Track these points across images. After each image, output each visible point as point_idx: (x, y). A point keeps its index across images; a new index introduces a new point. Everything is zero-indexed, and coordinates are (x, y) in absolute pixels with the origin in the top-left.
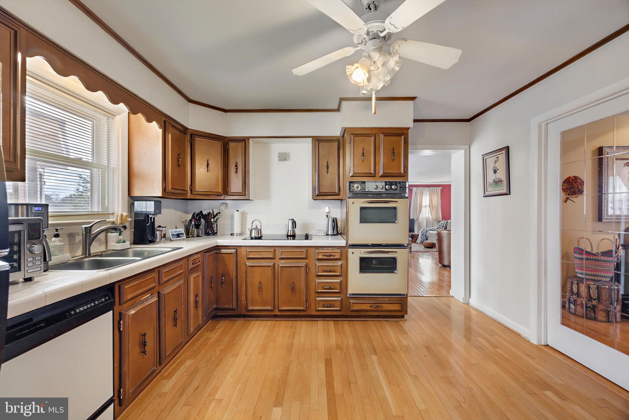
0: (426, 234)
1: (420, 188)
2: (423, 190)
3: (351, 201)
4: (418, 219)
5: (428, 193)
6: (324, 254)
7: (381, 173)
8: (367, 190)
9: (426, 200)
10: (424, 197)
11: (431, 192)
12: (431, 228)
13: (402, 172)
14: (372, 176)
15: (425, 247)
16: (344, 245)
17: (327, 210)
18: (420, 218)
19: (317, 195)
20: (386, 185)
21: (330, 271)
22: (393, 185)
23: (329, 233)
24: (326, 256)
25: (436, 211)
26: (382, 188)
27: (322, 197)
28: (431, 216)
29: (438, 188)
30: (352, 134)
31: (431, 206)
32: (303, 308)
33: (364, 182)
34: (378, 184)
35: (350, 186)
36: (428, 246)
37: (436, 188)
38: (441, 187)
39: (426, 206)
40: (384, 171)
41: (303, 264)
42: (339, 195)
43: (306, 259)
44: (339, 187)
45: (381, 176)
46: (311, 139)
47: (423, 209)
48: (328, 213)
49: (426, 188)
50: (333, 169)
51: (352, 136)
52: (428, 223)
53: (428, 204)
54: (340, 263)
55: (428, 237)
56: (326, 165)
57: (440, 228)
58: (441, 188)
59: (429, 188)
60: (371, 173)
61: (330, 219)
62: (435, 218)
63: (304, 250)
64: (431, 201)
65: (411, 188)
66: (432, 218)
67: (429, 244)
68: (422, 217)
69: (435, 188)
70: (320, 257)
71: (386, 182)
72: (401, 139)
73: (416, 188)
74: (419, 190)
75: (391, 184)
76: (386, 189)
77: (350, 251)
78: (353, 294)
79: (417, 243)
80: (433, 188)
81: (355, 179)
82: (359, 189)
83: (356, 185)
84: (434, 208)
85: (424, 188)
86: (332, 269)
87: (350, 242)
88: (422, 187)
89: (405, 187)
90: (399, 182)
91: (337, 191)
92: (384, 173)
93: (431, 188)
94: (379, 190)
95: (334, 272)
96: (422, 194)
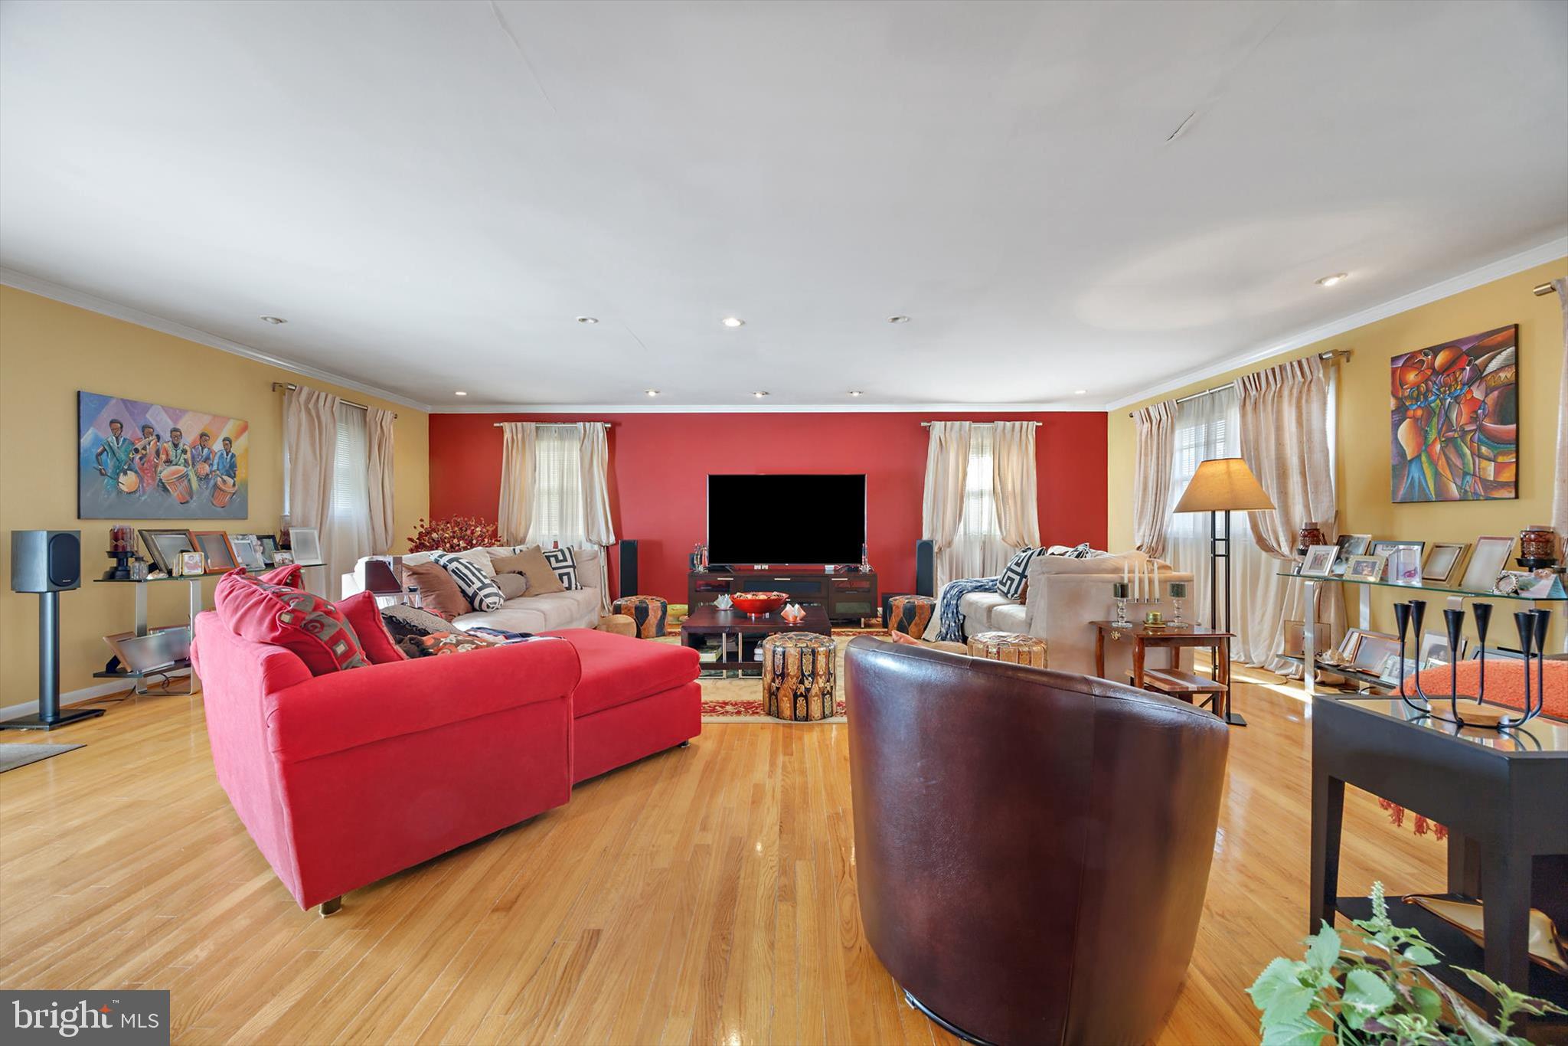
1: (957, 423)
2: (970, 430)
4: (950, 544)
5: (987, 443)
9: (980, 472)
10: (972, 461)
11: (998, 440)
18: (956, 539)
25: (1019, 514)
28: (998, 532)
29: (1025, 423)
31: (999, 493)
37: (1018, 423)
38: (1037, 422)
39: (981, 494)
47: (971, 506)
49: (982, 426)
53: (988, 486)
55: (965, 617)
57: (1012, 580)
58: (1036, 424)
59: (990, 425)
62: (1013, 537)
64: (998, 472)
65: (923, 424)
66: (1003, 539)
68: (965, 535)
69: (1014, 426)
73: (943, 422)
74: (954, 435)
79: (924, 639)
80: (1008, 423)
84: (1011, 502)
85: (975, 425)
88: (966, 420)
93: (1001, 423)
96: (964, 451)
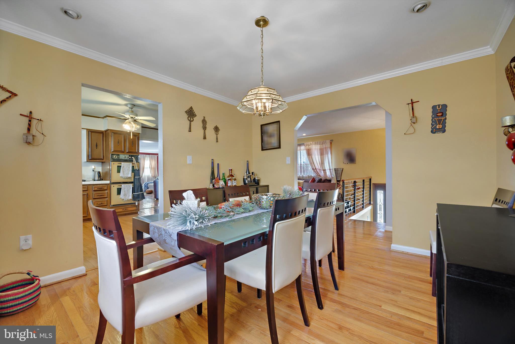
0: (147, 186)
3: (113, 163)
5: (149, 159)
6: (98, 188)
7: (127, 151)
8: (120, 158)
9: (147, 163)
10: (146, 161)
11: (150, 158)
12: (151, 182)
13: (137, 151)
14: (123, 152)
15: (147, 194)
16: (109, 183)
17: (93, 167)
18: (143, 176)
19: (90, 159)
20: (129, 156)
21: (101, 196)
22: (133, 157)
23: (95, 179)
24: (99, 188)
25: (154, 171)
26: (128, 158)
27: (93, 160)
28: (151, 175)
29: (155, 156)
30: (113, 133)
31: (151, 168)
32: (85, 215)
33: (119, 155)
34: (125, 156)
35: (112, 156)
36: (148, 193)
37: (154, 155)
39: (147, 168)
40: (128, 150)
41: (86, 194)
42: (103, 160)
43: (87, 191)
44: (103, 156)
45: (127, 153)
46: (86, 130)
47: (145, 170)
48: (94, 169)
49: (147, 155)
50: (100, 147)
51: (113, 134)
52: (149, 179)
53: (148, 165)
54: (106, 191)
55: (149, 187)
56: (96, 145)
59: (149, 155)
60: (122, 151)
61: (96, 172)
62: (153, 176)
63: (86, 187)
64: (151, 164)
66: (152, 176)
67: (149, 191)
68: (144, 176)
70: (96, 189)
71: (129, 155)
72: (136, 137)
75: (132, 156)
76: (129, 158)
77: (112, 185)
78: (113, 205)
81: (114, 153)
82: (117, 157)
83: (114, 156)
84: (153, 169)
85: (146, 155)
86: (103, 194)
87: (112, 182)
88: (144, 154)
89: (138, 158)
90: (135, 156)
91: (102, 158)
92: (128, 151)
93: (151, 155)
94: (126, 159)
95: (103, 196)
96: (144, 159)
